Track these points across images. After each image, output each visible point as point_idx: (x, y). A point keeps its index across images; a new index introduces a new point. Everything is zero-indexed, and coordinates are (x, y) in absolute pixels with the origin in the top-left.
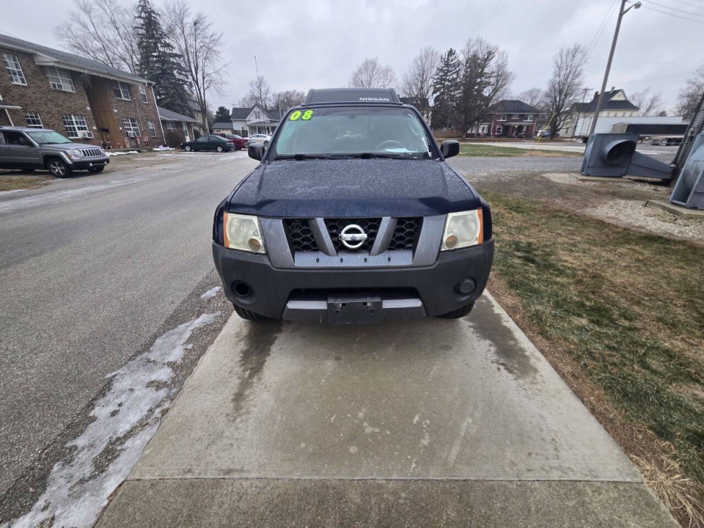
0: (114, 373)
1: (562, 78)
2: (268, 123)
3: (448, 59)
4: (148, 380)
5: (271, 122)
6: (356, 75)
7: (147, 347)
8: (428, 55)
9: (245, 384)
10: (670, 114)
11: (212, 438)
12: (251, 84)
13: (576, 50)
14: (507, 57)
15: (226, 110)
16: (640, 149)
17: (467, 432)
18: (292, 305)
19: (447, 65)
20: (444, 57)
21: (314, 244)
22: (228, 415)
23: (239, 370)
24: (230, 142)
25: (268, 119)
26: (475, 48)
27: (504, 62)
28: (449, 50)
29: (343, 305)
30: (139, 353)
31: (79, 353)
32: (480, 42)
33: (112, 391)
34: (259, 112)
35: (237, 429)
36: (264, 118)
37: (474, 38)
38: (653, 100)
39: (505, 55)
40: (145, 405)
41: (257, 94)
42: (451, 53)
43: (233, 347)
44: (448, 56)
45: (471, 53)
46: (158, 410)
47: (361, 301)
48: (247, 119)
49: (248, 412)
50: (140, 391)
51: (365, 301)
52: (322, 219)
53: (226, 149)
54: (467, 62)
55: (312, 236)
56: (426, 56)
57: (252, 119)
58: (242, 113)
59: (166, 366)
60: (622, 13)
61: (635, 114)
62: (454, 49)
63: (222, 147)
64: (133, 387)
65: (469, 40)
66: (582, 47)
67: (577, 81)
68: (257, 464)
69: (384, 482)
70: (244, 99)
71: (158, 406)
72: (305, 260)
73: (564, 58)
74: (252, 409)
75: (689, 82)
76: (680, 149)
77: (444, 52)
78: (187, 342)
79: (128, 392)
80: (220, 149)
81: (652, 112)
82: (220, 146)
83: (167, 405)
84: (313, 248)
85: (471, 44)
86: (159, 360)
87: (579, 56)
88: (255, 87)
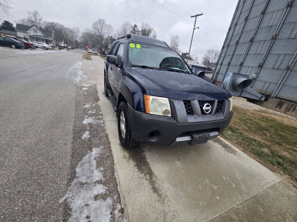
0: (64, 198)
1: (173, 45)
2: (43, 37)
3: (134, 28)
4: (92, 196)
5: (45, 36)
6: (95, 24)
7: (73, 175)
8: (127, 24)
9: (152, 182)
10: (199, 63)
11: (162, 215)
12: (29, 13)
13: (177, 37)
14: (157, 33)
15: (10, 23)
16: (206, 74)
17: (240, 178)
18: (178, 140)
19: (134, 30)
20: (133, 26)
21: (192, 111)
22: (159, 201)
23: (142, 175)
24: (21, 43)
25: (42, 35)
26: (146, 27)
27: (156, 35)
28: (135, 24)
29: (199, 137)
30: (70, 180)
31: (18, 192)
32: (147, 25)
33: (74, 210)
34: (36, 30)
35: (169, 206)
36: (39, 34)
37: (145, 23)
38: (196, 58)
39: (156, 32)
40: (106, 211)
41: (33, 19)
42: (135, 26)
43: (128, 164)
44: (134, 27)
45: (144, 28)
46: (116, 212)
47: (204, 134)
48: (27, 32)
49: (166, 196)
50: (94, 204)
51: (205, 135)
52: (197, 100)
53: (18, 47)
54: (142, 31)
55: (192, 108)
56: (127, 25)
57: (31, 32)
58: (23, 28)
59: (97, 184)
60: (194, 29)
61: (193, 62)
62: (137, 25)
63: (15, 45)
64: (87, 203)
65: (143, 23)
66: (178, 36)
67: (177, 47)
68: (192, 220)
69: (237, 206)
70: (23, 20)
71: (114, 209)
72: (191, 119)
73: (173, 39)
74: (166, 194)
75: (205, 55)
76: (214, 75)
77: (133, 25)
78: (98, 167)
79: (85, 207)
80: (13, 46)
81: (196, 62)
82: (13, 44)
83: (119, 207)
84: (192, 113)
85: (144, 25)
86: (89, 181)
87: (178, 39)
88: (32, 15)
